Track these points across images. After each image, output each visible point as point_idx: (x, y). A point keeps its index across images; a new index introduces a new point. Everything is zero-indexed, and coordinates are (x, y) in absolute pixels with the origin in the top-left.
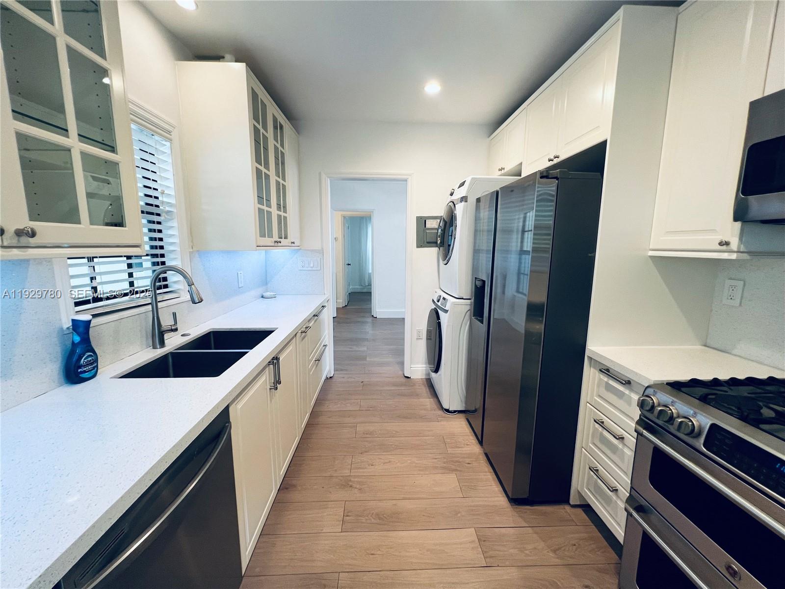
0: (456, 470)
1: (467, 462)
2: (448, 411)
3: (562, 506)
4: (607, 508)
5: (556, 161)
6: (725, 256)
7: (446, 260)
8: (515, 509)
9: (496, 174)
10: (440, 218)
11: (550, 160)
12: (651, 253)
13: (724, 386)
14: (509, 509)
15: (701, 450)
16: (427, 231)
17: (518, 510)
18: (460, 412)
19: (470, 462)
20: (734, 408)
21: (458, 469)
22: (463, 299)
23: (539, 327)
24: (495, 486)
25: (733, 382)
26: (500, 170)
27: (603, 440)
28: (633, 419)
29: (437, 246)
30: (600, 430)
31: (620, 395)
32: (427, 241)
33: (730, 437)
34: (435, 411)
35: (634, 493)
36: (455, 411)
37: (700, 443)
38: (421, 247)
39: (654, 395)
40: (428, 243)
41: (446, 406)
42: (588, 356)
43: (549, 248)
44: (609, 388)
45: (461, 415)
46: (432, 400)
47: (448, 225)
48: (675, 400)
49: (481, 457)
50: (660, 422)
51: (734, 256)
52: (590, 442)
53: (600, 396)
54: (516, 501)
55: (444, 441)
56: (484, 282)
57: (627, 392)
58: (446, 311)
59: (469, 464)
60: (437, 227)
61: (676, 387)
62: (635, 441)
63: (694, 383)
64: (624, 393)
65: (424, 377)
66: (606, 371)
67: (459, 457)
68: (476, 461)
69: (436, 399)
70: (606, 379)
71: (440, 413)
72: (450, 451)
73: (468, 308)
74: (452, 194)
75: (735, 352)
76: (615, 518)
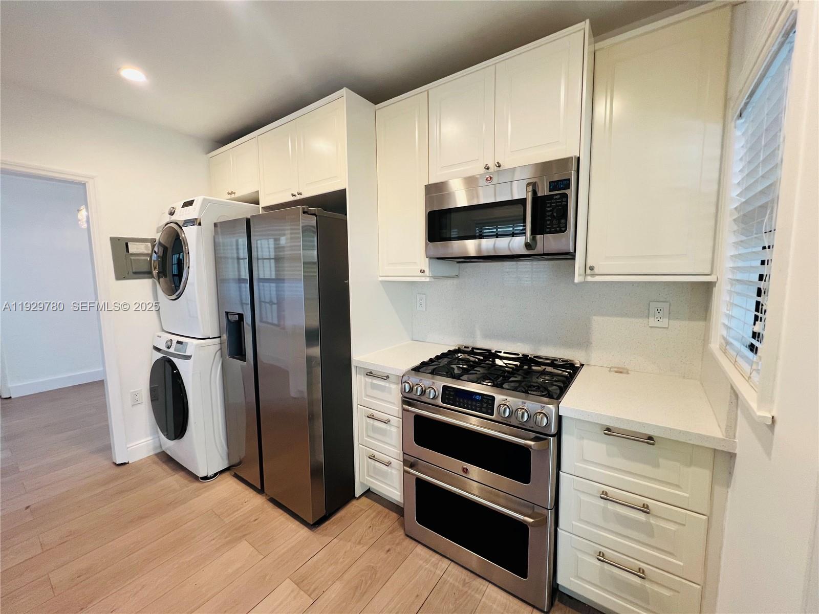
0: (245, 535)
1: (253, 519)
2: (205, 478)
3: (350, 504)
4: (385, 481)
5: (298, 197)
6: (423, 279)
7: (175, 295)
8: (318, 532)
9: (224, 198)
10: (153, 241)
11: (293, 195)
12: (381, 279)
13: (435, 361)
14: (313, 536)
15: (440, 405)
16: (132, 258)
17: (319, 531)
18: (221, 472)
19: (256, 518)
20: (445, 373)
21: (246, 532)
22: (209, 338)
23: (316, 351)
24: (291, 525)
25: (438, 357)
26: (229, 194)
27: (375, 430)
28: (394, 403)
29: (153, 277)
30: (372, 422)
31: (382, 389)
32: (134, 271)
33: (452, 390)
34: (187, 487)
35: (406, 457)
36: (216, 474)
37: (439, 402)
38: (125, 278)
39: (408, 380)
40: (135, 273)
41: (202, 474)
42: (354, 366)
43: (316, 276)
44: (374, 387)
45: (224, 475)
46: (176, 475)
47: (169, 251)
48: (421, 378)
49: (266, 506)
50: (415, 397)
51: (428, 279)
52: (365, 436)
53: (367, 396)
54: (315, 524)
55: (216, 514)
56: (241, 316)
57: (387, 385)
58: (188, 357)
59: (256, 520)
60: (150, 252)
61: (416, 369)
62: (401, 420)
63: (423, 364)
64: (385, 387)
65: (152, 453)
66: (370, 374)
67: (241, 521)
68: (262, 513)
69: (182, 473)
70: (370, 380)
71: (196, 485)
72: (227, 520)
73: (218, 347)
74: (172, 214)
75: (428, 340)
76: (391, 484)
